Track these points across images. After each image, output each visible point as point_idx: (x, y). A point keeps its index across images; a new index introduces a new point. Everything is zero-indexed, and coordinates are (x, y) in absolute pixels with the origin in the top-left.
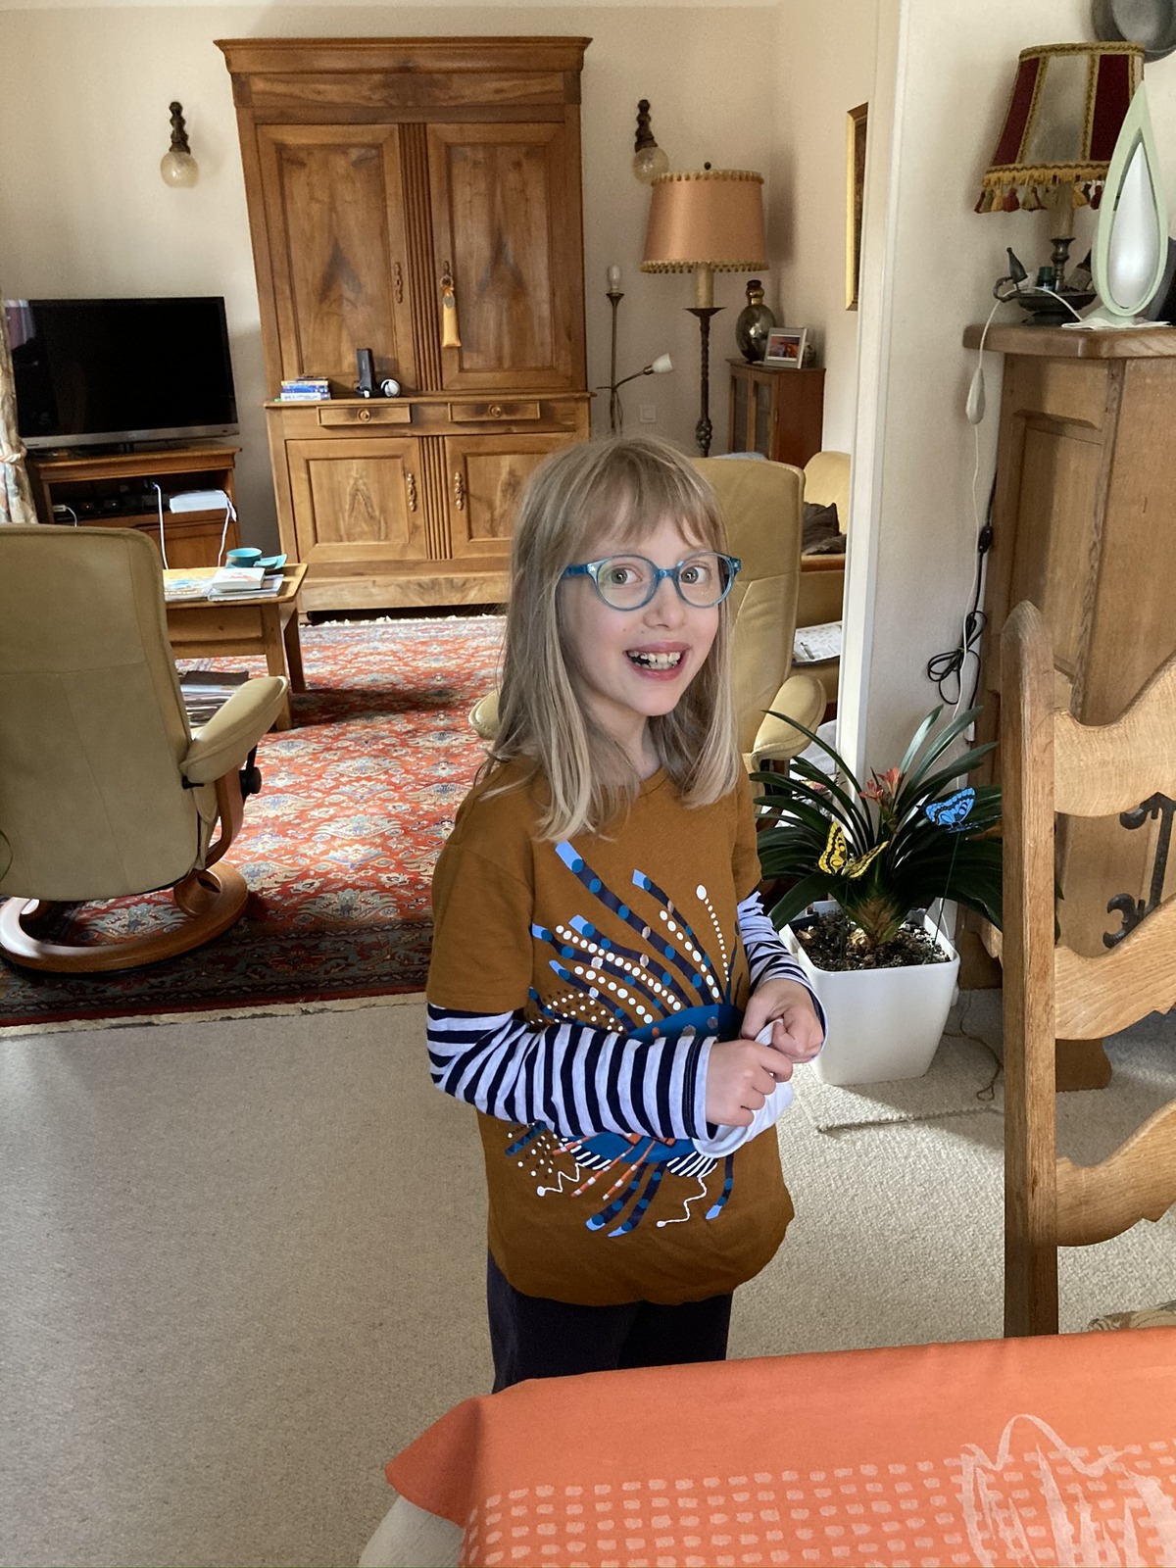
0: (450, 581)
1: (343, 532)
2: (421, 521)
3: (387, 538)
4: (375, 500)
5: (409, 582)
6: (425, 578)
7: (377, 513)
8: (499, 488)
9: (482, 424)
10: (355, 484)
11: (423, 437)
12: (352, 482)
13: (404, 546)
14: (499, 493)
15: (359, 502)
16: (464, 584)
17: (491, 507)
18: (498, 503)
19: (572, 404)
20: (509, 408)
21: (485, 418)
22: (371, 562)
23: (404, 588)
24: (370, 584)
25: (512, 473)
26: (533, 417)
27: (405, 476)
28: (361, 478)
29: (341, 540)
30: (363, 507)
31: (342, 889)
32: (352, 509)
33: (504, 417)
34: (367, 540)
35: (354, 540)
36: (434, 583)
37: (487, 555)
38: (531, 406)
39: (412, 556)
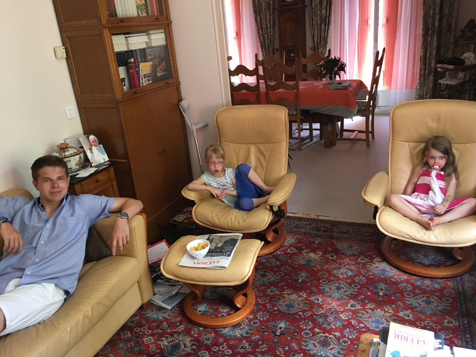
31: (350, 256)
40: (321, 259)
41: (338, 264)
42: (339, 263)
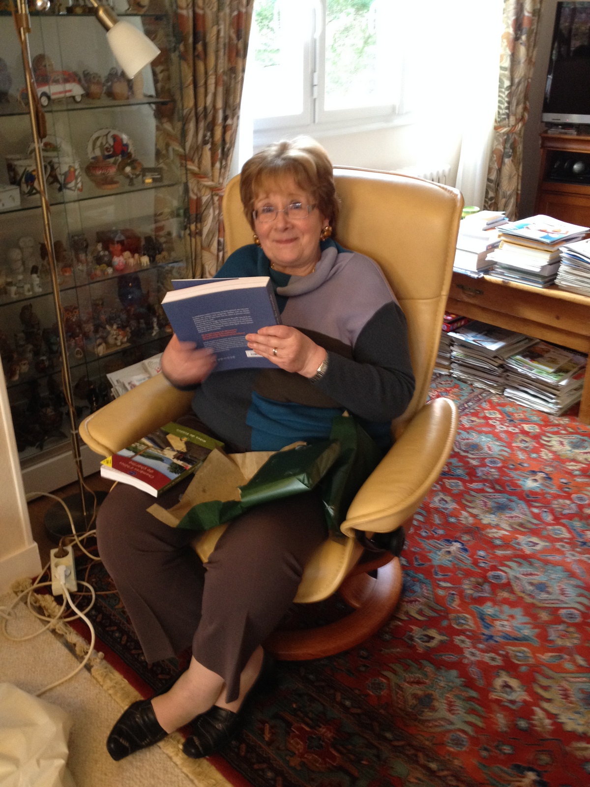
31: (450, 666)
40: (546, 688)
41: (504, 650)
42: (499, 655)
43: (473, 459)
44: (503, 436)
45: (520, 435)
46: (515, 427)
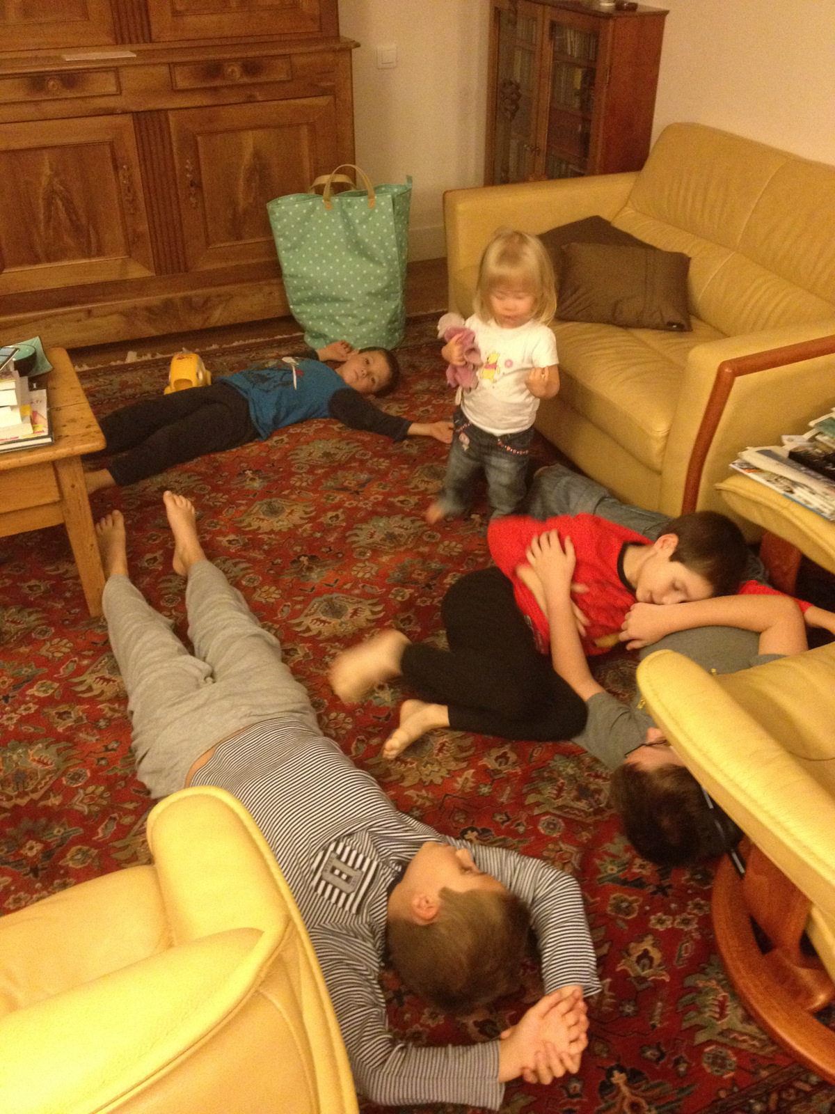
0: (187, 301)
1: (39, 250)
2: (144, 227)
3: (100, 252)
4: (78, 202)
5: (135, 308)
6: (155, 299)
7: (84, 220)
8: (242, 175)
9: (215, 89)
10: (50, 183)
11: (138, 112)
12: (44, 181)
13: (124, 264)
14: (241, 182)
15: (57, 208)
16: (206, 302)
17: (233, 203)
18: (241, 196)
19: (330, 57)
20: (251, 68)
21: (218, 83)
22: (83, 286)
23: (129, 315)
24: (82, 315)
25: (257, 154)
26: (283, 77)
27: (116, 168)
28: (56, 174)
29: (36, 260)
30: (63, 215)
32: (48, 219)
33: (246, 80)
34: (74, 258)
35: (57, 259)
36: (168, 305)
37: (234, 263)
38: (279, 62)
39: (137, 272)
43: (45, 796)
44: (28, 729)
45: (46, 710)
46: (26, 703)
